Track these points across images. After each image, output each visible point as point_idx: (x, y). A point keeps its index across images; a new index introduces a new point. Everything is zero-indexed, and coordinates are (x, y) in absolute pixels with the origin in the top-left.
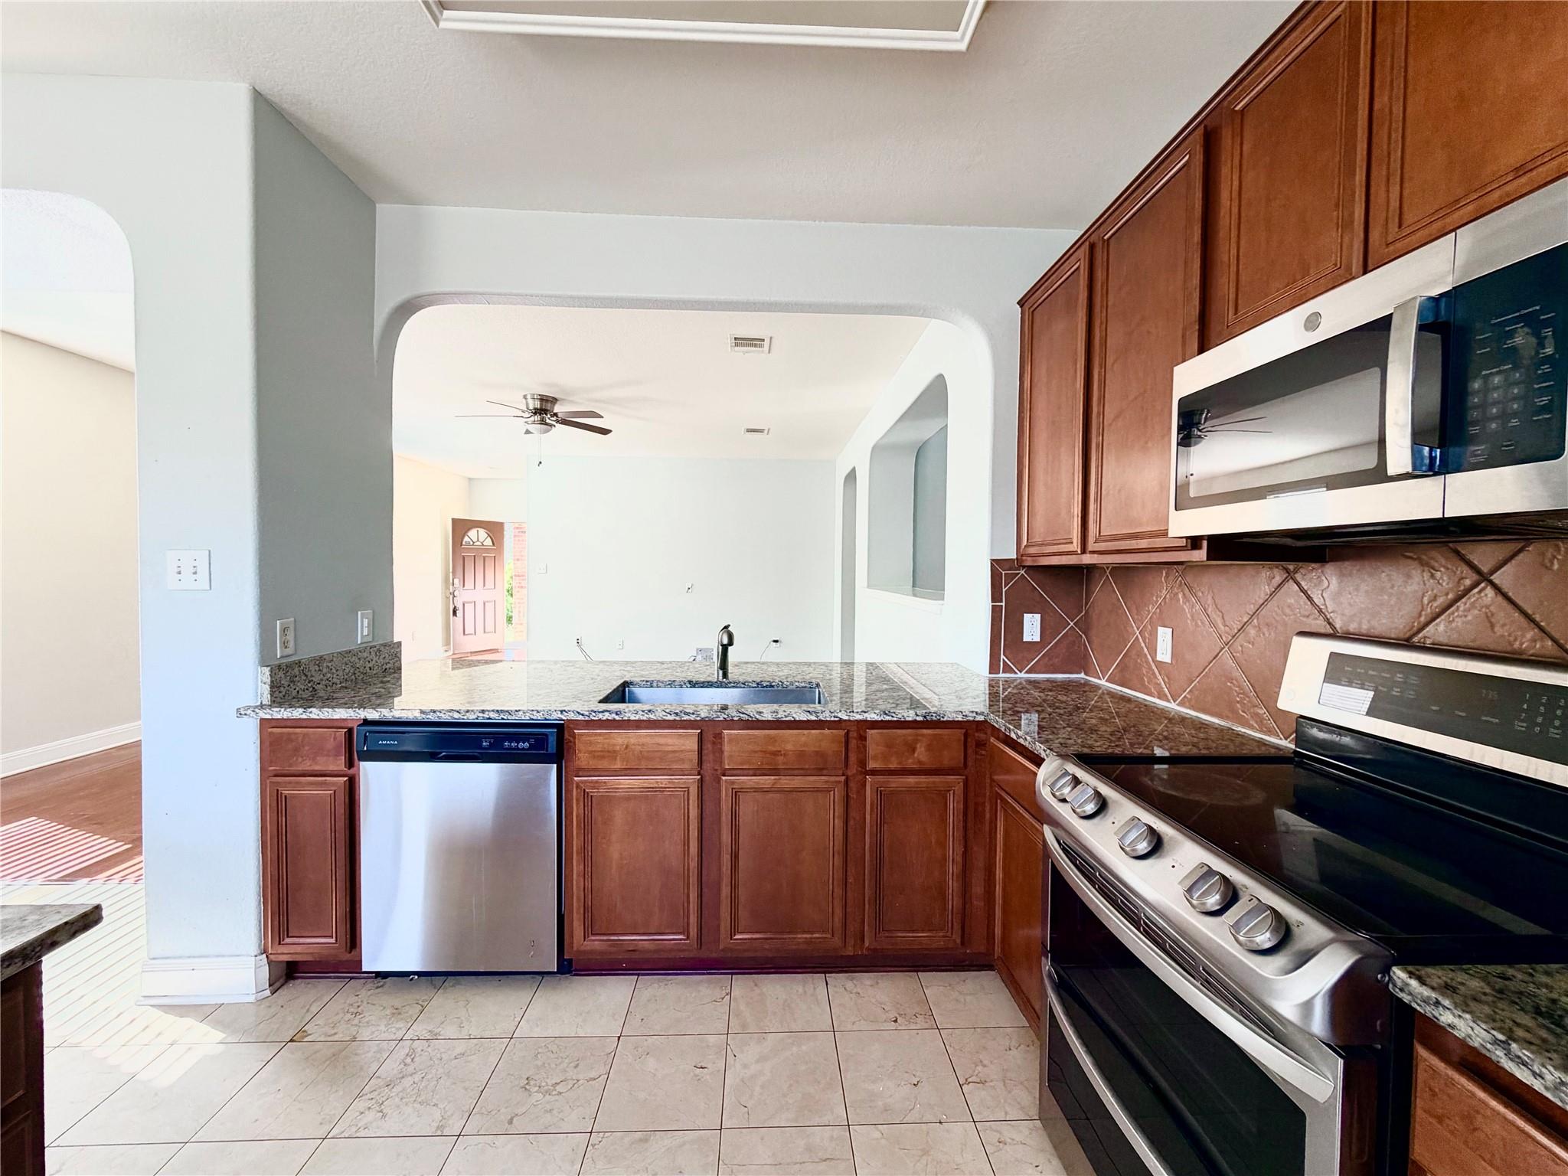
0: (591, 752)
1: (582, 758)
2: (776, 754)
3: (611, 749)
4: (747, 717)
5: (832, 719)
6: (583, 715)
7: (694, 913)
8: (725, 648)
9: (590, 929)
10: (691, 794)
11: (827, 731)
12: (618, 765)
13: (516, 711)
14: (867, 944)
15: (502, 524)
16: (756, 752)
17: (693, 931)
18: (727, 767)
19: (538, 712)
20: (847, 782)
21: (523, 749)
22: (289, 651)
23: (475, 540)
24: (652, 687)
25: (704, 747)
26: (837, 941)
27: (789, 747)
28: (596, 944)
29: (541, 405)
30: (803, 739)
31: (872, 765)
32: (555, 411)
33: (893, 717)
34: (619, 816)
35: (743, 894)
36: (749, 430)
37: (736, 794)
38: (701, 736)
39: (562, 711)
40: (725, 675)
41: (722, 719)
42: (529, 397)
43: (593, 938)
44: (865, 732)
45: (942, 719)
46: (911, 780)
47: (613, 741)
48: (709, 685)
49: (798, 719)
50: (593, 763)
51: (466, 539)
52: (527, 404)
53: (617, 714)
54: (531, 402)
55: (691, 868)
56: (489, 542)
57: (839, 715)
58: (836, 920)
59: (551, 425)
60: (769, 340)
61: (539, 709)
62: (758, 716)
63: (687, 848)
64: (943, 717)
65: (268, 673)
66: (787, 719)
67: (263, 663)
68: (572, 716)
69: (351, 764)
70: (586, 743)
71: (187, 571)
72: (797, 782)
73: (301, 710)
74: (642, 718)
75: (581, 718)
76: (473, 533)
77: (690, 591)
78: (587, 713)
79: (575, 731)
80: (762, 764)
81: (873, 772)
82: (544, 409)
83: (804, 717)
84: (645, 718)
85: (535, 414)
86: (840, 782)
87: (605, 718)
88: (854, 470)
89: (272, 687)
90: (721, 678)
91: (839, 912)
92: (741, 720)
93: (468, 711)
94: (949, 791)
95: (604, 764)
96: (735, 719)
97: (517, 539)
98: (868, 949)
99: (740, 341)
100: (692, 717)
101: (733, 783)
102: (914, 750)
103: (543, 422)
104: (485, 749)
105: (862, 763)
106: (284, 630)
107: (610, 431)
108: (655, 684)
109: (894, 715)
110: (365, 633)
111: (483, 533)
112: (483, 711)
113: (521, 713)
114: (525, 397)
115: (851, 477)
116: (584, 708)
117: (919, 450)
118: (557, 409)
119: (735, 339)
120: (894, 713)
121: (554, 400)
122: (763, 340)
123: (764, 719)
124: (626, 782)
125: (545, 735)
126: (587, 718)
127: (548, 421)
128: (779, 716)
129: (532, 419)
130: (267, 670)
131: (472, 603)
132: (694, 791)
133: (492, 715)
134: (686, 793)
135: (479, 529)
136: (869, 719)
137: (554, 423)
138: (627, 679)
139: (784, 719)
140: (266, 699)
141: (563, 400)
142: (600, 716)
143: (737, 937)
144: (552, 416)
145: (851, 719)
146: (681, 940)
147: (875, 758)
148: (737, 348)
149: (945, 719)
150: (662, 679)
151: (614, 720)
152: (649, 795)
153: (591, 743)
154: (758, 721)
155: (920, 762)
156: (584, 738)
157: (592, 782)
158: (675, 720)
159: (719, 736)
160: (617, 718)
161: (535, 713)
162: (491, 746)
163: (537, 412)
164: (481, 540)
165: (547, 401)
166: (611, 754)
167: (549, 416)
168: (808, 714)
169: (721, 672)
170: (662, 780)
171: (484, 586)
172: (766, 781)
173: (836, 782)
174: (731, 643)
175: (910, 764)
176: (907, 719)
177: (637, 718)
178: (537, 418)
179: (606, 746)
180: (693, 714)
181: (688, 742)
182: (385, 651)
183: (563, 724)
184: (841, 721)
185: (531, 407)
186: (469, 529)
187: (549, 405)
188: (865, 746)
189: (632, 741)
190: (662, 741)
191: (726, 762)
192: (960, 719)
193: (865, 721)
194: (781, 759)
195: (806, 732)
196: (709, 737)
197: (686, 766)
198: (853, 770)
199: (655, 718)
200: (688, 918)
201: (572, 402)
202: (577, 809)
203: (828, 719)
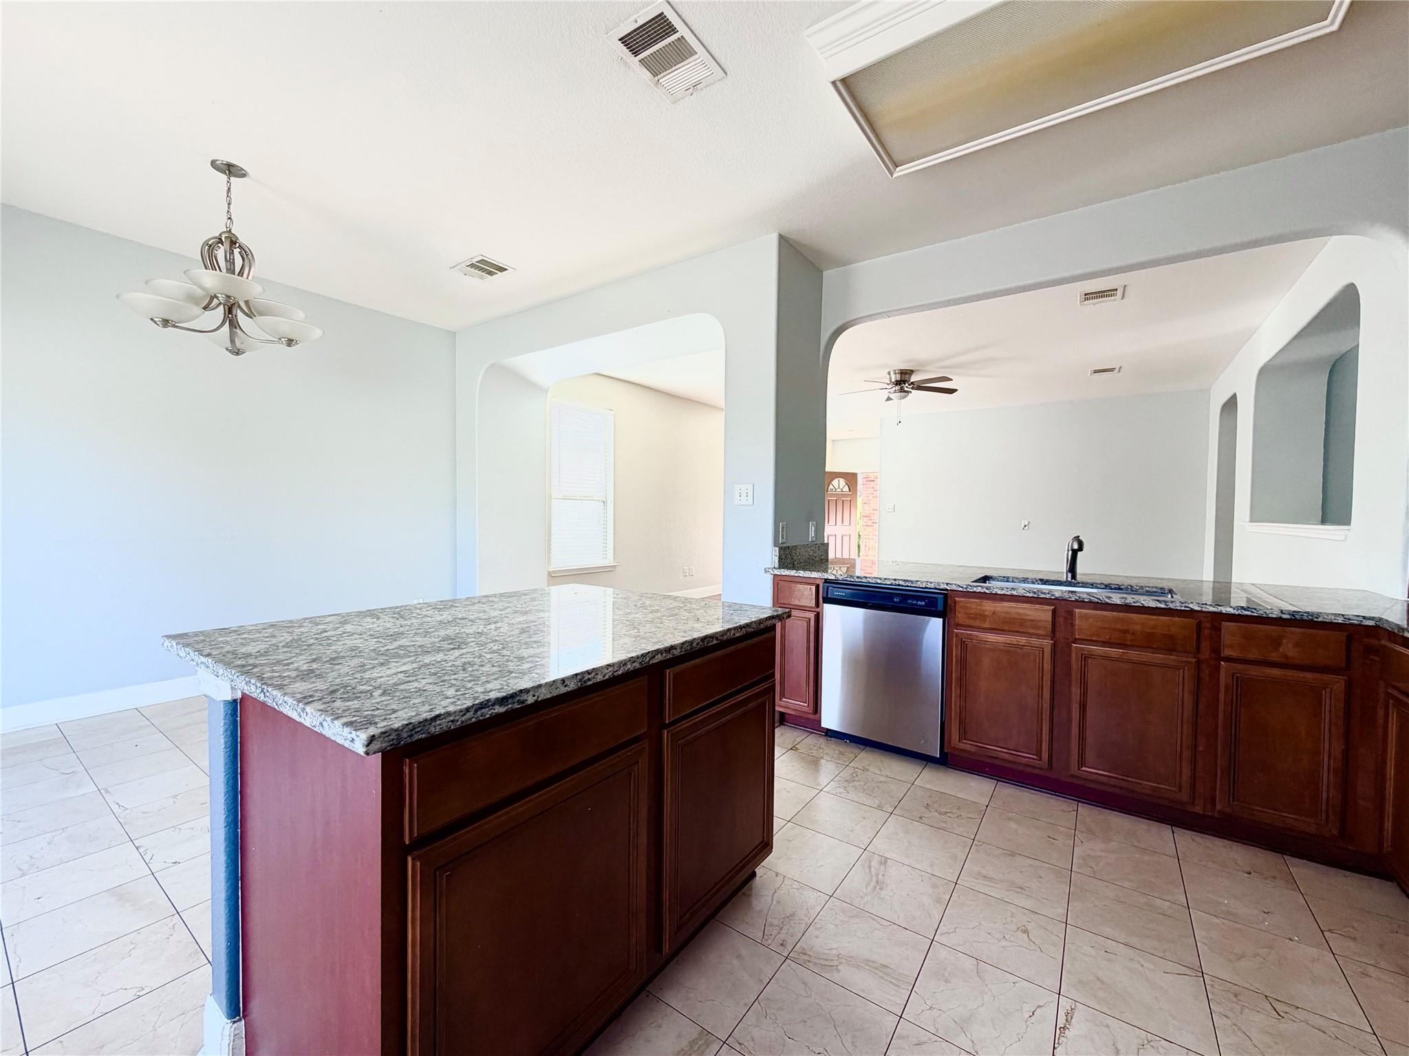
0: (966, 614)
1: (961, 617)
2: (1126, 632)
3: (982, 613)
4: (1096, 600)
5: (1183, 608)
6: (962, 587)
7: (1046, 742)
8: (1075, 553)
9: (963, 735)
10: (1045, 653)
11: (1176, 619)
12: (987, 625)
13: (917, 581)
14: (1218, 807)
15: (856, 474)
16: (1104, 628)
17: (1045, 755)
18: (1077, 637)
19: (931, 583)
20: (1198, 662)
21: (921, 606)
22: (784, 541)
23: (837, 487)
24: (1008, 581)
25: (1057, 620)
26: (1184, 796)
27: (1137, 628)
28: (966, 746)
29: (901, 377)
30: (1152, 623)
31: (1227, 652)
32: (911, 381)
33: (1252, 612)
34: (986, 661)
35: (1090, 736)
36: (1096, 372)
37: (1085, 658)
38: (1054, 612)
39: (947, 584)
40: (1074, 577)
41: (1073, 599)
42: (892, 373)
43: (965, 741)
44: (1220, 624)
45: (1315, 619)
46: (1276, 672)
47: (984, 608)
48: (1060, 583)
49: (1146, 605)
50: (968, 622)
51: (831, 487)
52: (890, 378)
53: (987, 589)
54: (893, 376)
55: (1044, 707)
56: (846, 489)
57: (1191, 606)
58: (1184, 778)
59: (908, 392)
60: (1122, 289)
61: (931, 581)
62: (1107, 600)
63: (1040, 692)
64: (1316, 618)
65: (778, 551)
66: (1136, 605)
67: (776, 544)
68: (954, 587)
69: (817, 605)
70: (964, 608)
71: (744, 495)
72: (1146, 656)
73: (795, 571)
74: (1006, 593)
75: (961, 589)
76: (835, 482)
77: (1027, 528)
78: (965, 587)
79: (956, 599)
80: (1110, 638)
81: (1229, 659)
82: (903, 381)
83: (1153, 604)
84: (1008, 593)
85: (896, 384)
86: (1190, 662)
87: (978, 591)
88: (1234, 397)
89: (779, 558)
90: (1069, 579)
91: (1186, 772)
92: (1091, 602)
93: (886, 579)
94: (1325, 688)
95: (977, 623)
96: (1086, 600)
97: (865, 486)
98: (1219, 812)
99: (1088, 296)
100: (1048, 596)
101: (1082, 649)
102: (1279, 645)
103: (902, 390)
104: (895, 602)
105: (1216, 650)
106: (783, 528)
107: (956, 390)
108: (1011, 580)
109: (1254, 611)
110: (813, 535)
111: (842, 482)
112: (895, 580)
113: (920, 583)
114: (889, 373)
115: (1231, 405)
116: (963, 584)
117: (1334, 366)
118: (914, 378)
119: (1086, 295)
120: (1255, 609)
121: (912, 372)
122: (1117, 290)
123: (1113, 603)
124: (992, 637)
125: (935, 598)
126: (965, 590)
127: (906, 389)
128: (1127, 602)
129: (894, 389)
130: (777, 549)
131: (833, 535)
132: (1048, 651)
133: (901, 583)
134: (1041, 652)
135: (840, 479)
136: (1224, 612)
137: (910, 390)
138: (988, 574)
139: (1133, 604)
140: (777, 566)
141: (918, 370)
142: (975, 589)
143: (1084, 769)
144: (909, 385)
145: (1204, 610)
146: (1035, 759)
147: (1231, 646)
148: (1086, 302)
149: (1320, 619)
150: (1016, 576)
151: (985, 593)
152: (1009, 650)
153: (967, 607)
154: (1107, 603)
155: (1287, 657)
156: (961, 604)
157: (967, 634)
158: (1033, 597)
159: (1071, 614)
160: (987, 591)
161: (929, 583)
162: (900, 602)
163: (898, 383)
164: (841, 487)
165: (906, 373)
166: (982, 616)
167: (907, 385)
168: (1157, 602)
169: (1070, 575)
170: (1022, 640)
171: (843, 522)
172: (1114, 652)
173: (1187, 662)
174: (1081, 548)
175: (1274, 656)
176: (1270, 615)
177: (1002, 593)
178: (898, 388)
179: (978, 611)
180: (1049, 593)
181: (1043, 614)
182: (822, 547)
183: (947, 594)
184: (1192, 610)
185: (893, 381)
186: (832, 480)
187: (907, 376)
188: (1219, 637)
189: (998, 609)
190: (1021, 611)
191: (1077, 634)
192: (1340, 621)
193: (1220, 613)
194: (1129, 637)
195: (1154, 617)
196: (1061, 612)
197: (1041, 632)
198: (1206, 654)
199: (1016, 594)
200: (1041, 745)
201: (924, 371)
202: (956, 650)
203: (1178, 608)
